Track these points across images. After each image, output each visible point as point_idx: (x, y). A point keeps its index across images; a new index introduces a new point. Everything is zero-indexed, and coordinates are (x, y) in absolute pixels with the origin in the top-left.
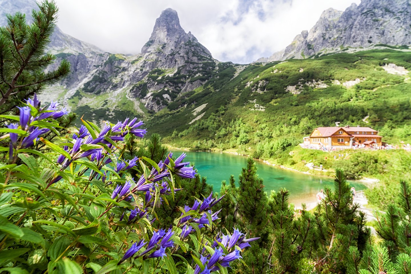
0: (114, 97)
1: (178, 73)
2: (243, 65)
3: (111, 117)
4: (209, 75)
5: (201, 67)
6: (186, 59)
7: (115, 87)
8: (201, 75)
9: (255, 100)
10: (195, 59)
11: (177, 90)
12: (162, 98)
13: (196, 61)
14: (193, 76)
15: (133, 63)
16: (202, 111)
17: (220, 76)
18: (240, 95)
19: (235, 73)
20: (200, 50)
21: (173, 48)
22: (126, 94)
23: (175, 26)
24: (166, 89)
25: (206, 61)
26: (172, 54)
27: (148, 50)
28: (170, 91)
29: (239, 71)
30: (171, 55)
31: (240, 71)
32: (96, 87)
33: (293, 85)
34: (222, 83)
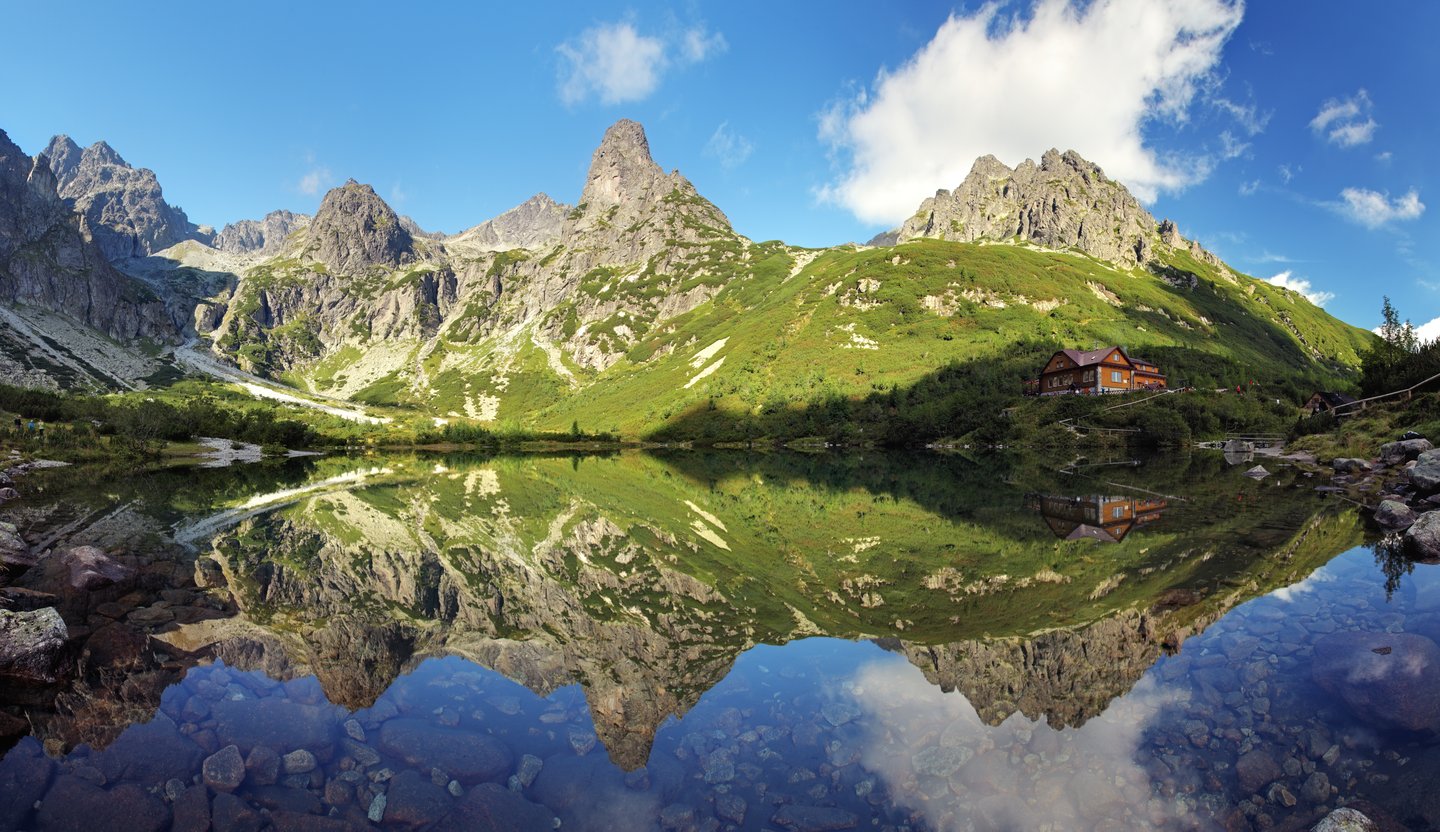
0: (507, 344)
1: (651, 270)
2: (811, 251)
3: (500, 388)
4: (728, 272)
5: (706, 254)
6: (668, 236)
7: (508, 322)
8: (707, 273)
9: (853, 324)
10: (690, 235)
11: (649, 312)
12: (613, 335)
13: (694, 240)
14: (687, 278)
15: (544, 263)
16: (716, 357)
17: (755, 274)
18: (811, 313)
19: (792, 268)
20: (701, 212)
21: (636, 214)
22: (532, 335)
23: (640, 159)
24: (622, 314)
25: (719, 239)
26: (634, 229)
27: (577, 228)
28: (632, 318)
29: (801, 262)
30: (631, 230)
31: (805, 263)
32: (471, 328)
33: (936, 293)
34: (762, 288)
